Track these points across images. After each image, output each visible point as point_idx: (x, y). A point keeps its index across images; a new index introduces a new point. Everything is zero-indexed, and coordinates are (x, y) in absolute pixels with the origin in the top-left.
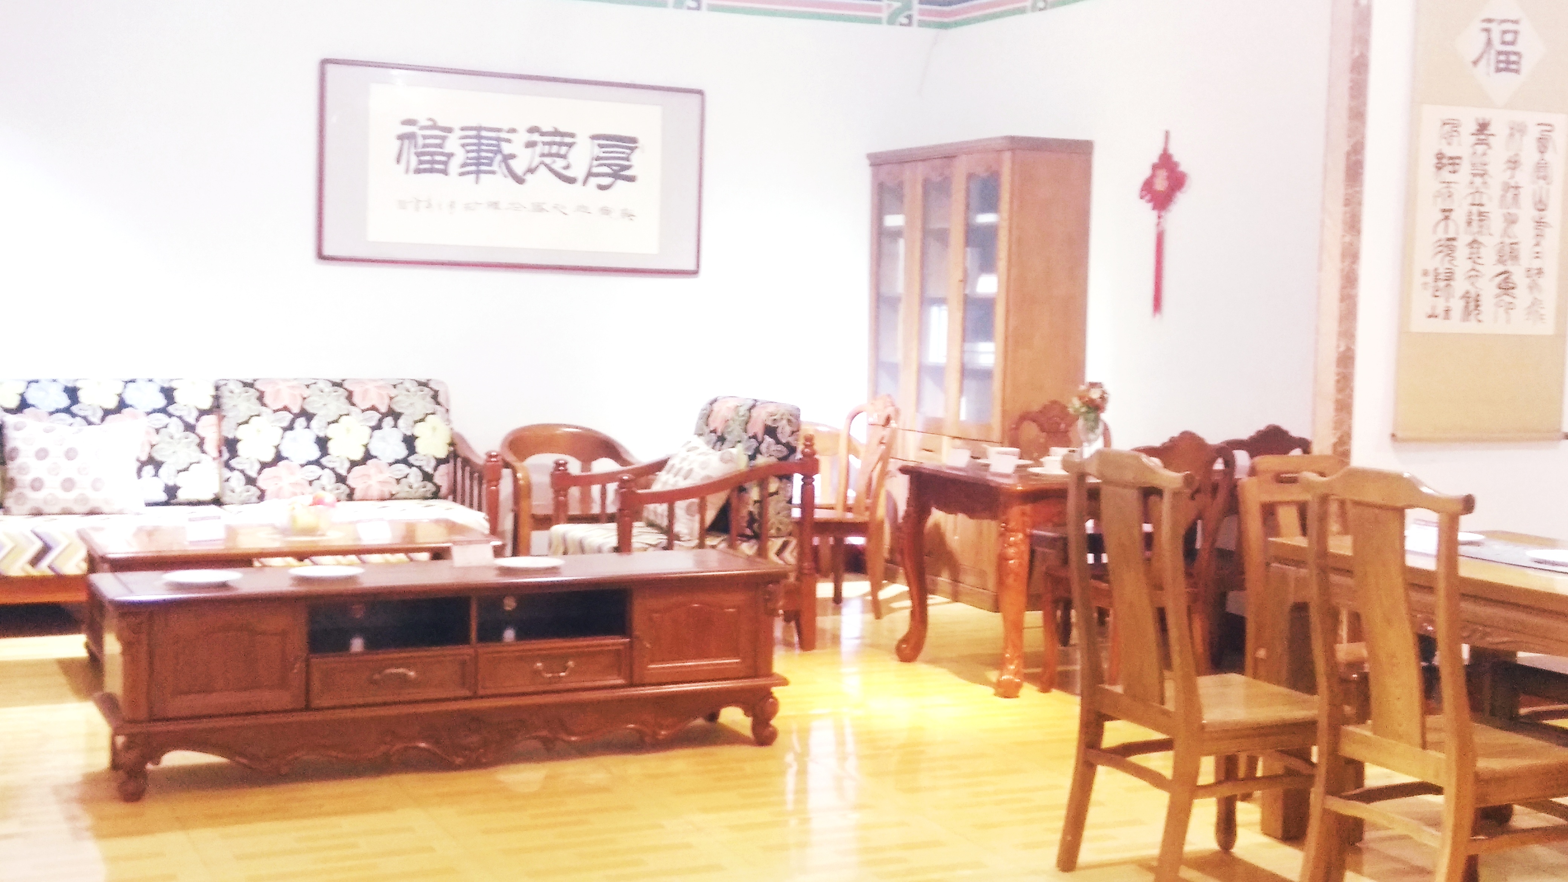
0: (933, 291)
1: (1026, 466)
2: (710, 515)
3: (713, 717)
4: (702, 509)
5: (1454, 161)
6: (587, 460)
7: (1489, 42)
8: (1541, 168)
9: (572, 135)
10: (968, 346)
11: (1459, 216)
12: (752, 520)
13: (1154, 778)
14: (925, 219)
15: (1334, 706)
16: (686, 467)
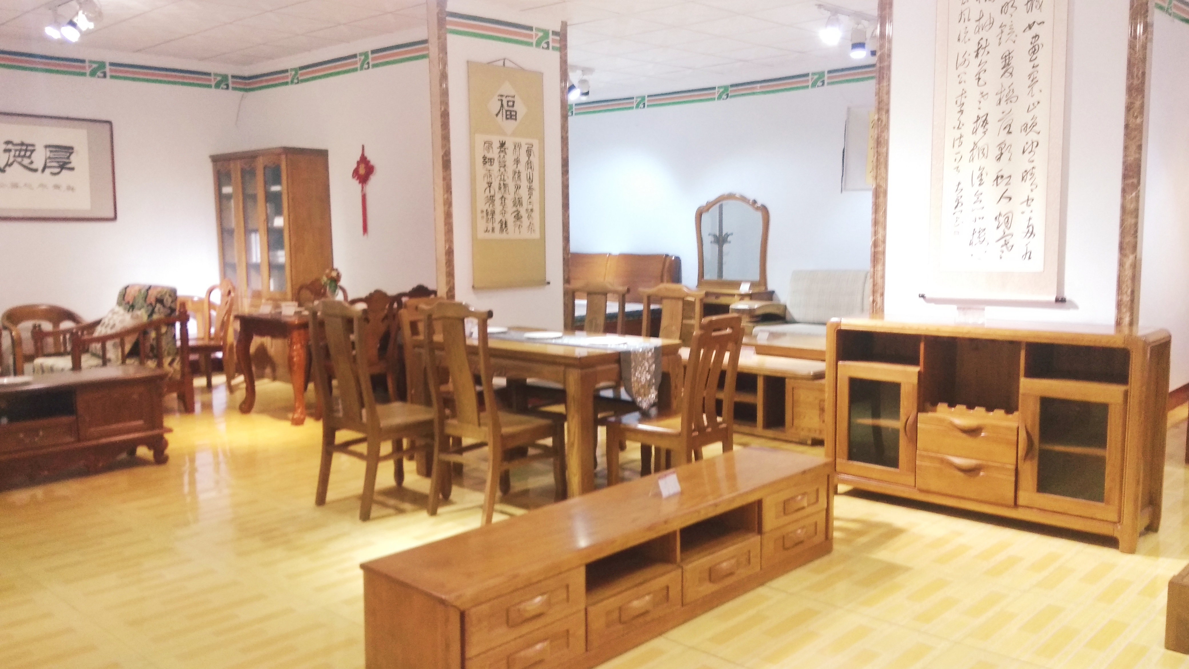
0: (251, 226)
1: (301, 312)
2: (128, 348)
3: (133, 452)
4: (122, 345)
5: (491, 160)
6: (56, 324)
7: (502, 105)
8: (529, 163)
9: (33, 145)
10: (271, 253)
11: (495, 185)
12: (152, 347)
13: (360, 456)
14: (244, 189)
15: (441, 412)
16: (111, 323)
